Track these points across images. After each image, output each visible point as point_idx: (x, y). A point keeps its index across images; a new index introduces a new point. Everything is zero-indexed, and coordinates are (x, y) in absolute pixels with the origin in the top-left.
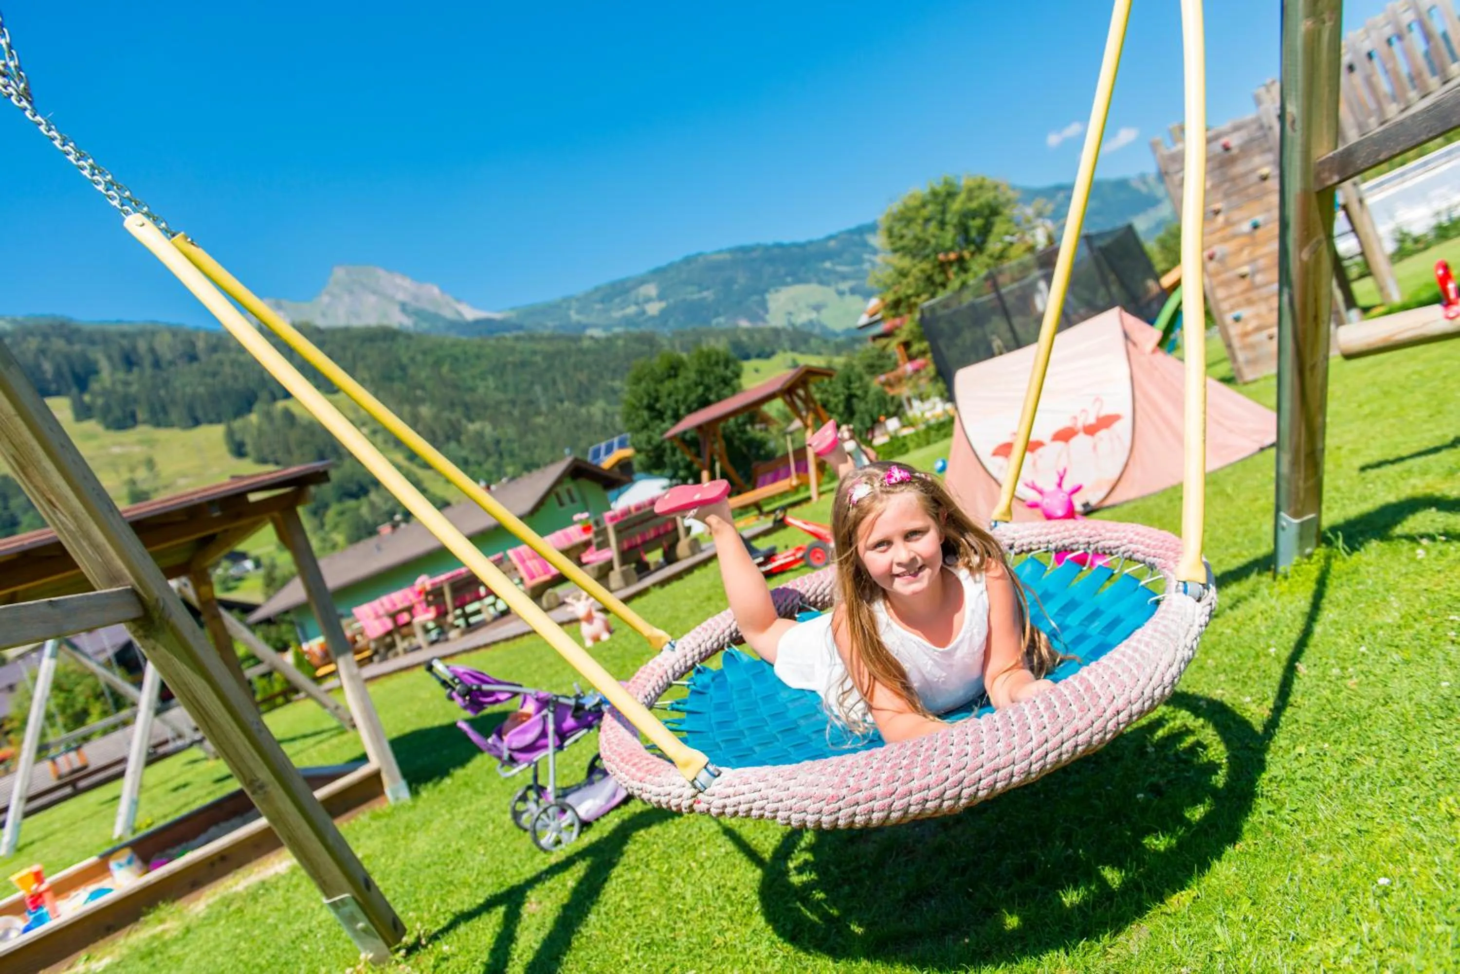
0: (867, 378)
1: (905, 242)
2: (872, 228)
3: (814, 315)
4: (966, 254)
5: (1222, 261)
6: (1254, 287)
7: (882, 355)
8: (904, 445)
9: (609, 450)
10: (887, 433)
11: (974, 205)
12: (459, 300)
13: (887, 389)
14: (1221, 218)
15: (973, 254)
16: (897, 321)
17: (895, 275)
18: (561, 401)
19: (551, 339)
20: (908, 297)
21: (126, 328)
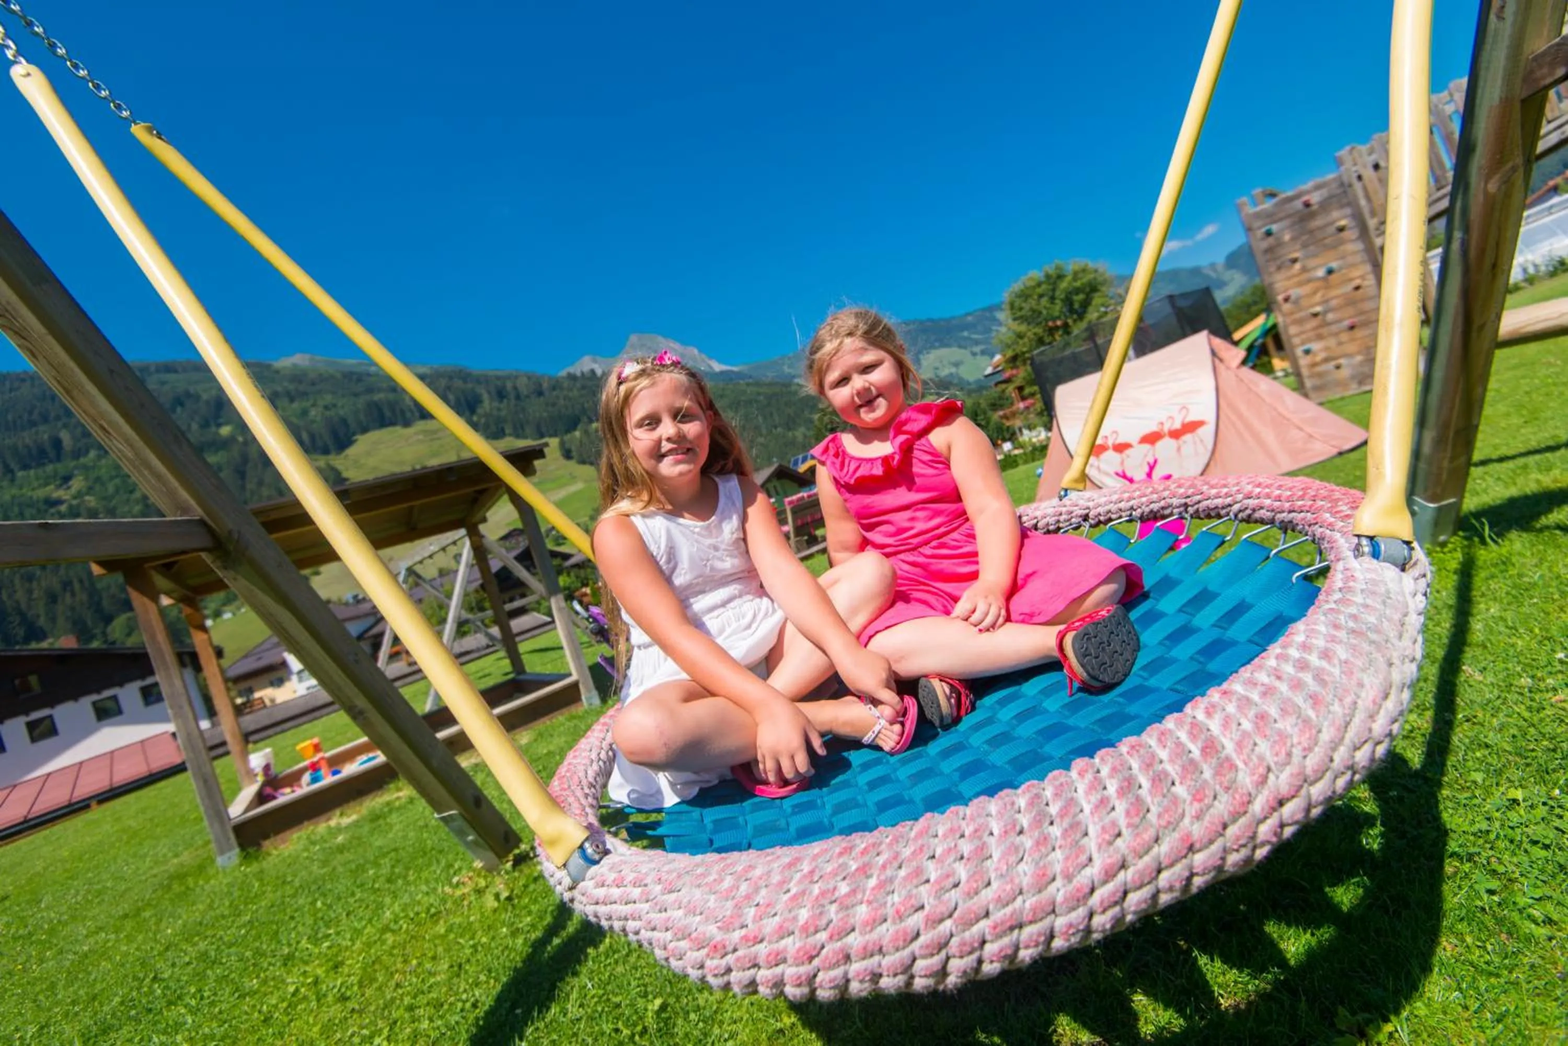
0: (990, 413)
1: (1023, 313)
2: (998, 307)
3: (953, 370)
4: (1070, 321)
5: (1296, 302)
6: (1326, 324)
7: (1002, 396)
8: (1015, 461)
9: (804, 460)
10: (1003, 452)
11: (1078, 284)
12: (711, 358)
13: (1004, 421)
14: (1297, 266)
15: (1075, 321)
16: (1014, 372)
17: (1014, 337)
18: (776, 427)
19: (770, 384)
20: (1024, 353)
21: (500, 373)
